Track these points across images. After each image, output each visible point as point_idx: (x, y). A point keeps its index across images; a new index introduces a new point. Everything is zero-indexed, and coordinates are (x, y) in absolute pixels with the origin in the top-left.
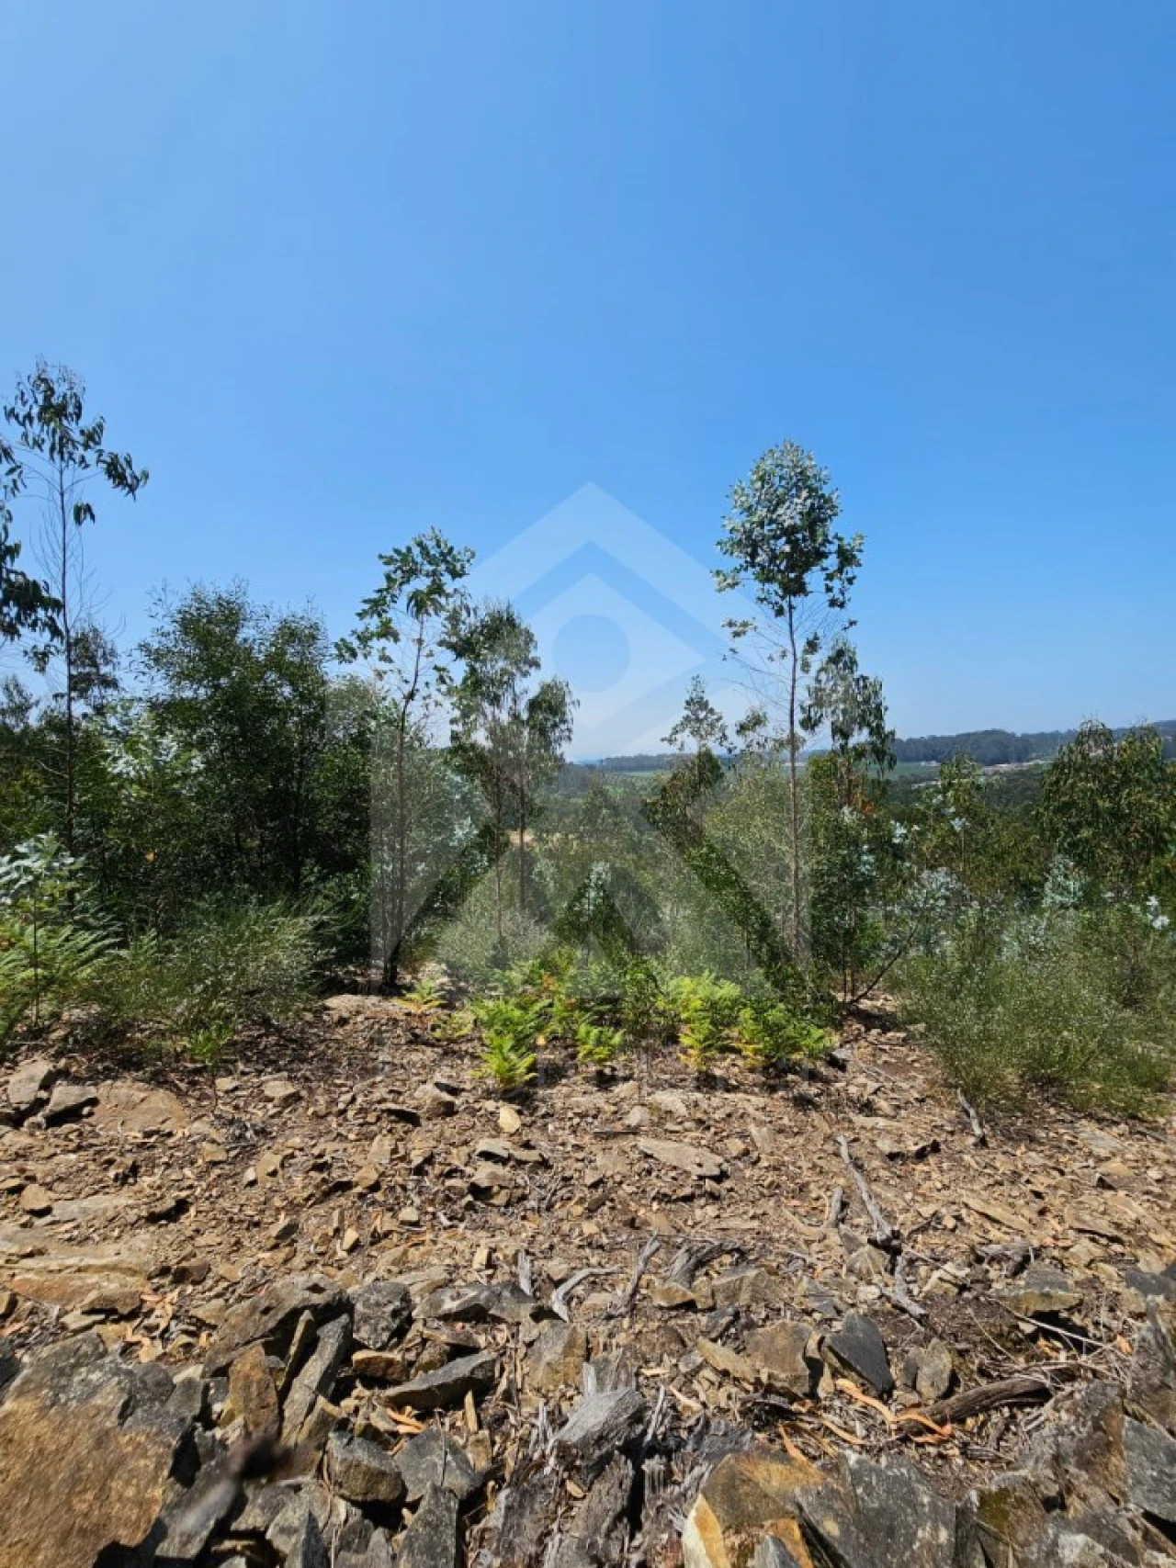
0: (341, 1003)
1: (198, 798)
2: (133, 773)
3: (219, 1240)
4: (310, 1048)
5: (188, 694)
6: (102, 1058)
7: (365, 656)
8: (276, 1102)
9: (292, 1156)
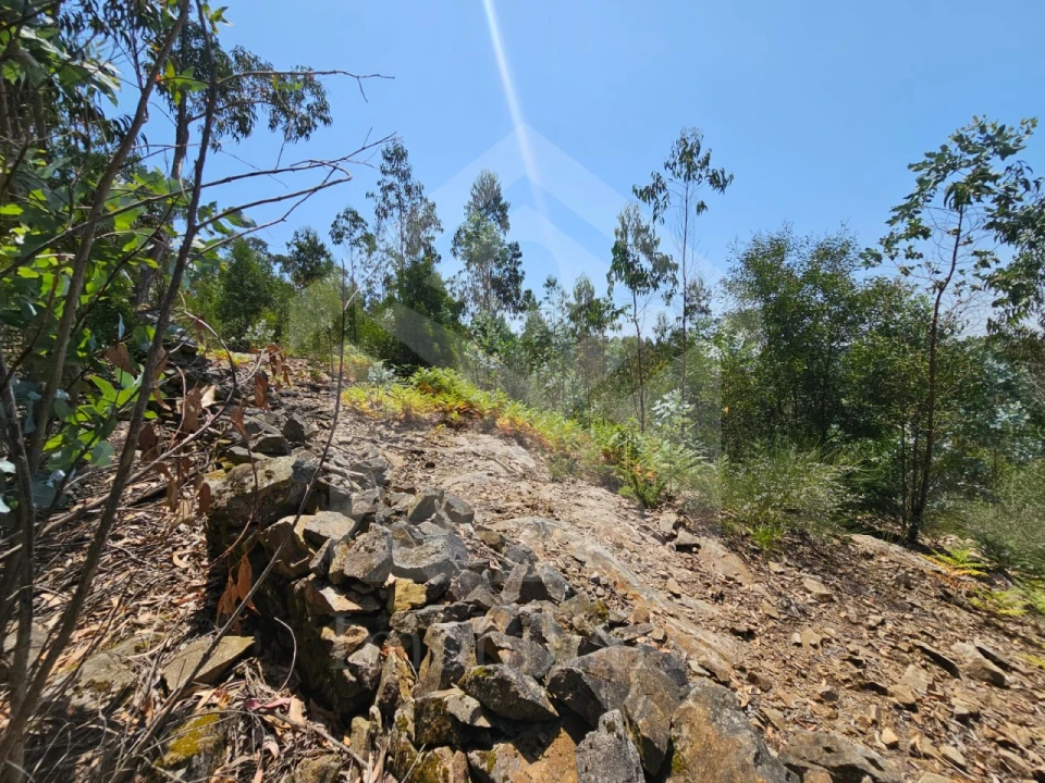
0: (865, 542)
1: (756, 374)
2: (718, 358)
3: (777, 670)
4: (839, 566)
5: (749, 307)
6: (701, 524)
7: (892, 258)
8: (813, 595)
9: (829, 641)
